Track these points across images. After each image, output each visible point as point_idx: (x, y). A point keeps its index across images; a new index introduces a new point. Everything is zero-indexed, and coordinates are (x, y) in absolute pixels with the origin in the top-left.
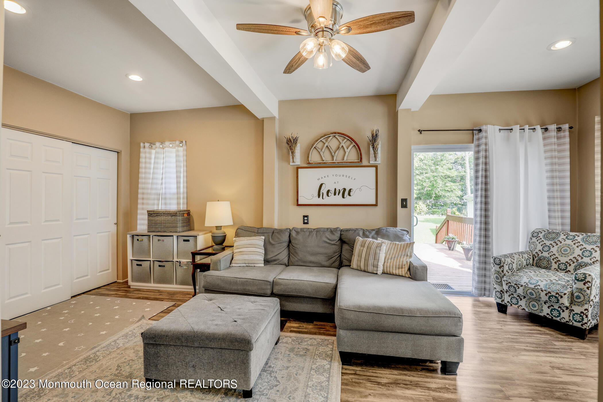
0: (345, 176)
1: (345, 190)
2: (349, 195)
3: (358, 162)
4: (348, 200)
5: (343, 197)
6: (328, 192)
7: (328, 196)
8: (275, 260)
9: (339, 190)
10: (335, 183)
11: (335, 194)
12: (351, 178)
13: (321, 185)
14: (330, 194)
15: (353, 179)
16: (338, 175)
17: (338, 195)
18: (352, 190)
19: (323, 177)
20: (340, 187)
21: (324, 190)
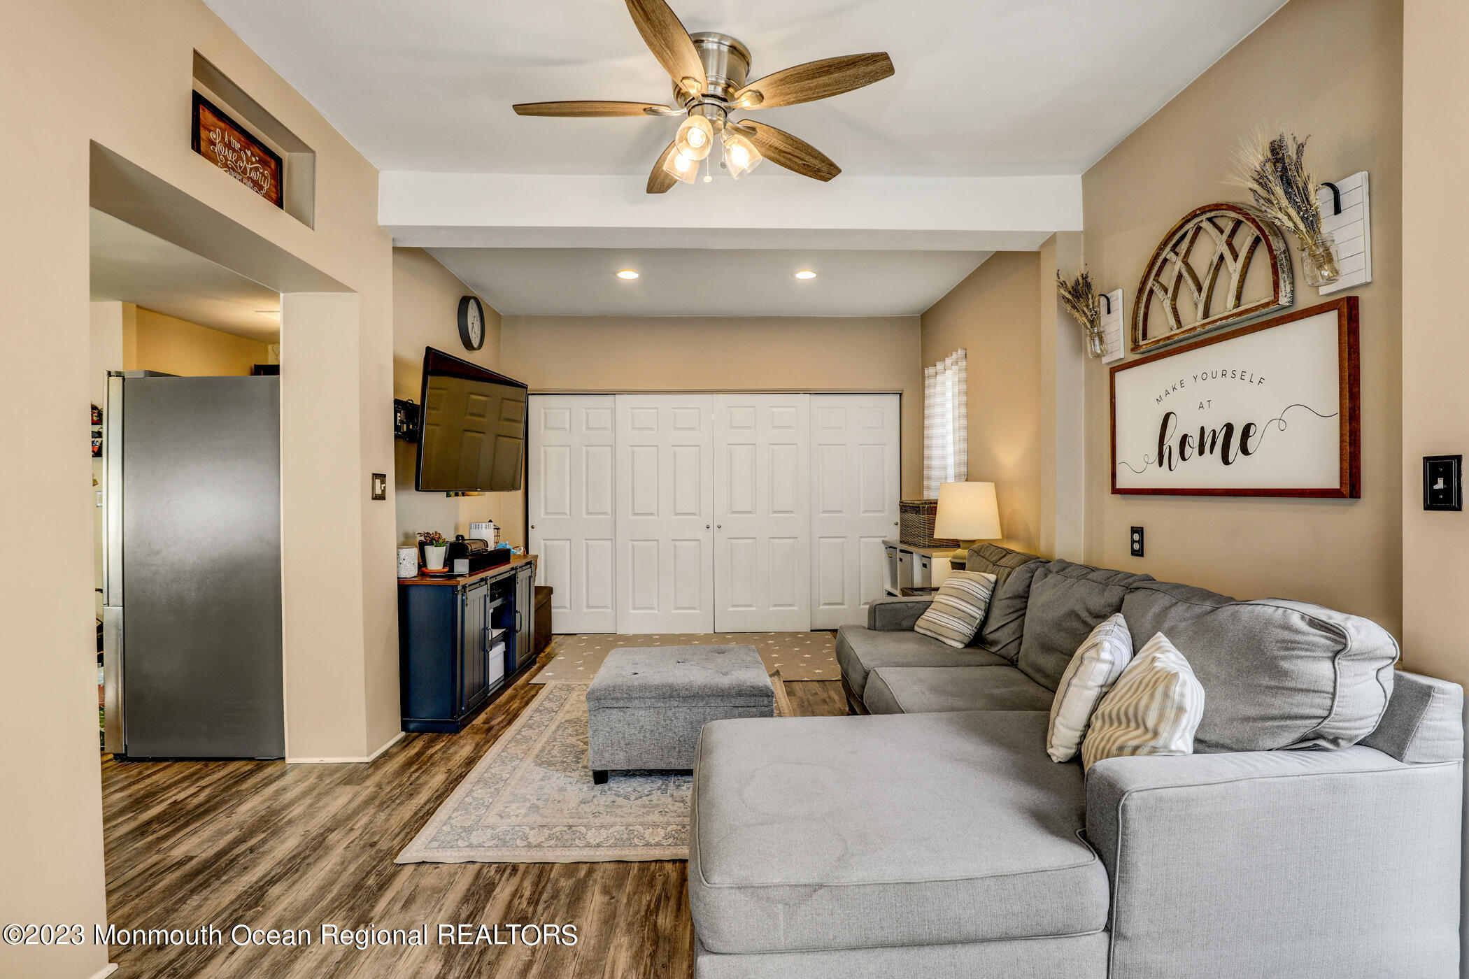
0: (1229, 374)
1: (1229, 428)
2: (1245, 450)
3: (1267, 305)
4: (1242, 473)
5: (1226, 461)
6: (1185, 438)
7: (1183, 458)
8: (994, 643)
9: (1214, 431)
10: (1201, 407)
11: (1201, 452)
12: (1247, 377)
13: (1167, 416)
14: (1188, 450)
15: (1256, 380)
16: (1210, 375)
17: (1211, 453)
18: (1252, 429)
19: (1170, 390)
20: (1215, 423)
21: (1173, 441)
